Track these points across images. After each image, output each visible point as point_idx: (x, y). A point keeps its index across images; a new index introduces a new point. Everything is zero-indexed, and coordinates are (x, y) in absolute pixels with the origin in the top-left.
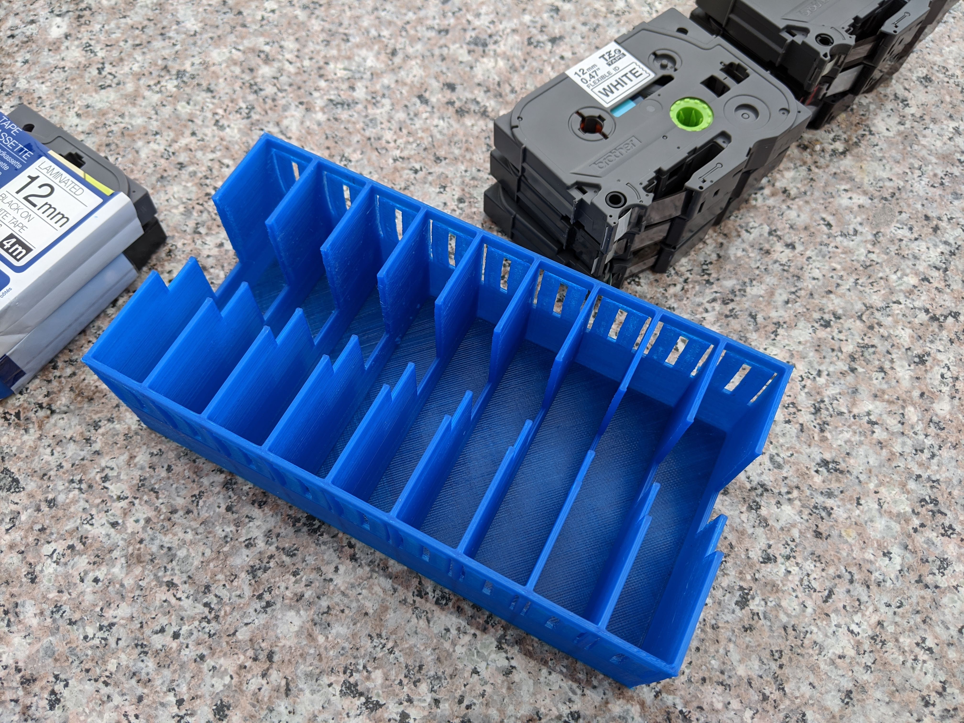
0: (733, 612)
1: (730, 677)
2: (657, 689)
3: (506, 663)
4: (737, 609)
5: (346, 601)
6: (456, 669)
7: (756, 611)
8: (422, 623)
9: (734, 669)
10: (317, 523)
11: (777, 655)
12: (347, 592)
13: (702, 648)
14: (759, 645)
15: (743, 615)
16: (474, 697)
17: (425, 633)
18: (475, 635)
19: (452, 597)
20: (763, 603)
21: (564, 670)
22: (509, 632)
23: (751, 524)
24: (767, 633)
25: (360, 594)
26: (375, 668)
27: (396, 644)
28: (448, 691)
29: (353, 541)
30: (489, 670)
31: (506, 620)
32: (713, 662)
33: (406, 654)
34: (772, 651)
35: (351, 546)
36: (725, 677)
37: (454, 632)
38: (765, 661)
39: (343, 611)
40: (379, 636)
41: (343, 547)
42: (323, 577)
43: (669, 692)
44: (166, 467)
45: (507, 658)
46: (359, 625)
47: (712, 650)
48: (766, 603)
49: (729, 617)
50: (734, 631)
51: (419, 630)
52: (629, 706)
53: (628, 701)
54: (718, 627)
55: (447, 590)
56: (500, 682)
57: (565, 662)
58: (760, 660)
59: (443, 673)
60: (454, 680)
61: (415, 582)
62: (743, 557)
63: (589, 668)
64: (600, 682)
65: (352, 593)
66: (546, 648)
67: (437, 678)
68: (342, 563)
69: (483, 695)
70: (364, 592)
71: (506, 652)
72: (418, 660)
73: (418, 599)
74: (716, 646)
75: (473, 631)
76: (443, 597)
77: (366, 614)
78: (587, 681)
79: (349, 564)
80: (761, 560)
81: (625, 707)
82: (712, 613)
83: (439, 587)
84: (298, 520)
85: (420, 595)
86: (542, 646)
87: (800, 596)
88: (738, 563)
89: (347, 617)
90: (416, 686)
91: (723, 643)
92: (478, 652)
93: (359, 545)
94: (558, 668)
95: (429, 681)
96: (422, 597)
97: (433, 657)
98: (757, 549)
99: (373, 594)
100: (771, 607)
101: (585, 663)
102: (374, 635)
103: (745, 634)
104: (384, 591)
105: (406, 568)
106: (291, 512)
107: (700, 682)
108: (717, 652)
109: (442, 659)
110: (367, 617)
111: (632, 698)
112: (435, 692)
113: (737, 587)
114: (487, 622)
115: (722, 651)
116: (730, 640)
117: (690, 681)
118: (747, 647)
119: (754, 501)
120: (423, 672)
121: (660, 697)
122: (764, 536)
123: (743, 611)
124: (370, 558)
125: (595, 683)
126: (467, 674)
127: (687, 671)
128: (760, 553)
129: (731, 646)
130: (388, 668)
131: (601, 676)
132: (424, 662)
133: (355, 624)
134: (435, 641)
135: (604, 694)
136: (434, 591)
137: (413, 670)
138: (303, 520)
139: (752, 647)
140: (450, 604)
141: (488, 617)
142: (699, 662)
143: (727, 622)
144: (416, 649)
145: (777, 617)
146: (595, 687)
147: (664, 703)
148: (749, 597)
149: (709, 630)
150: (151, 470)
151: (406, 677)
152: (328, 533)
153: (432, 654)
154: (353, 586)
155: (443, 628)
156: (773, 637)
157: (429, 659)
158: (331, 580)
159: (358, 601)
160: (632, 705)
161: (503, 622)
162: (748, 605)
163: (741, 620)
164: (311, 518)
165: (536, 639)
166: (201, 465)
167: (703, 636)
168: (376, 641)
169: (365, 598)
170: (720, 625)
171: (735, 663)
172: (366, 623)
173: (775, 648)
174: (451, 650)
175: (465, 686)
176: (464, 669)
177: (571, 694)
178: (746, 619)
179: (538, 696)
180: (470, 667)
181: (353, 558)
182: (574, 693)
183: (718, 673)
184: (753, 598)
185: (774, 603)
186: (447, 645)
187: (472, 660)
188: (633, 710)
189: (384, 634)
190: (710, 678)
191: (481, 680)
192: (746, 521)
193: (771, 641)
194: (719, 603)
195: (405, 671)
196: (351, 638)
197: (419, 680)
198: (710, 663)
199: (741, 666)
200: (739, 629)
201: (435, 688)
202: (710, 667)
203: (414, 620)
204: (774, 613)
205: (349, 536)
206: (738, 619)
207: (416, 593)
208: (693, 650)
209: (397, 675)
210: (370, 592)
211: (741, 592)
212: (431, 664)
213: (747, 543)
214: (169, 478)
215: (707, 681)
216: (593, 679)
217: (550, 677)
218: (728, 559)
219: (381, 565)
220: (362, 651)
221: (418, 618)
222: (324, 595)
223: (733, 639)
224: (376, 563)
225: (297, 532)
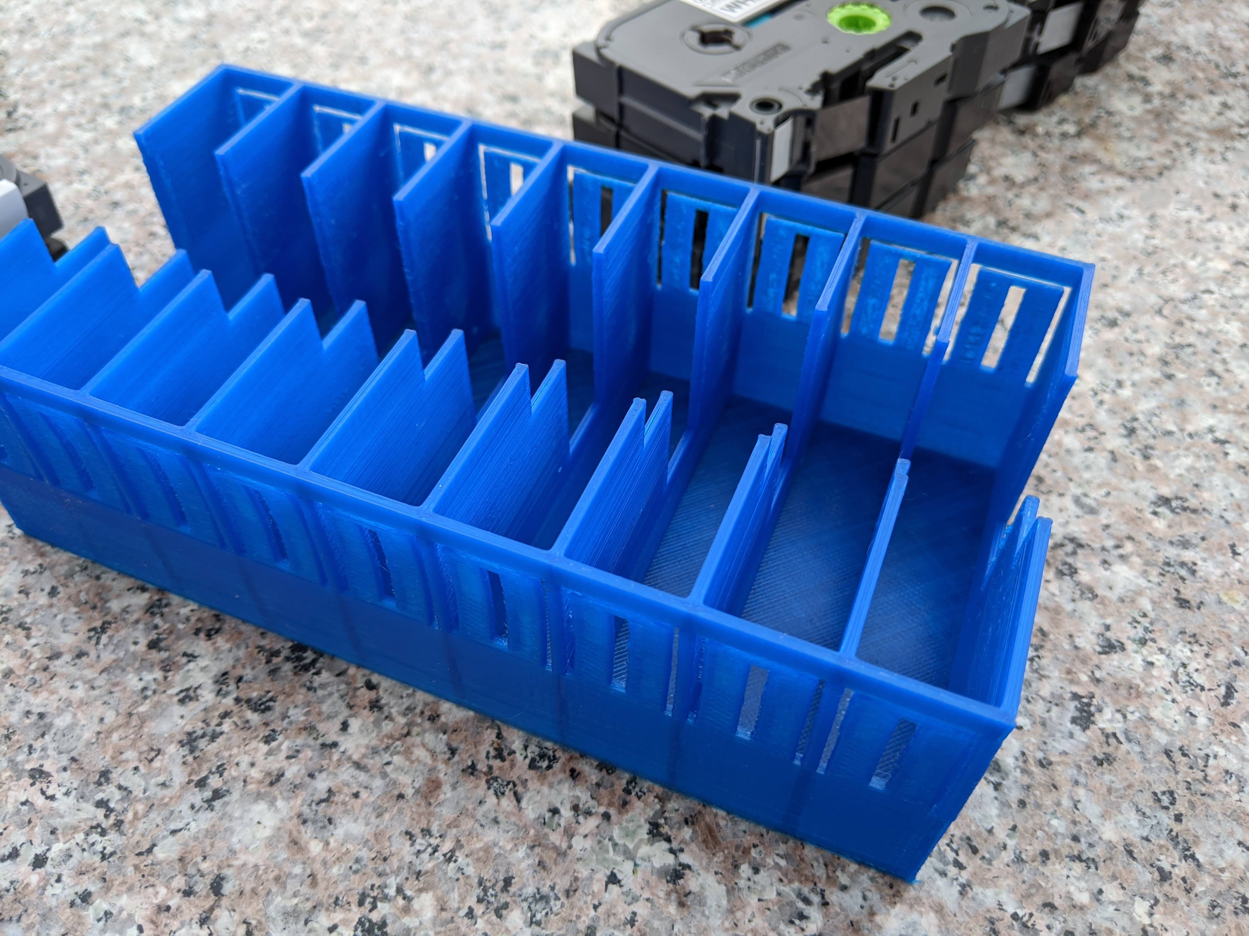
0: (1071, 735)
1: (1091, 845)
2: (962, 880)
3: (670, 860)
4: (1077, 730)
5: (362, 777)
6: (576, 879)
7: (1110, 730)
8: (507, 803)
9: (1095, 830)
10: (309, 656)
11: (1165, 800)
12: (365, 761)
13: (1030, 800)
14: (1130, 786)
15: (1090, 738)
16: (615, 927)
17: (513, 819)
18: (606, 816)
19: (559, 754)
20: (1119, 716)
21: (783, 863)
22: (671, 805)
23: (1069, 595)
24: (1138, 766)
25: (388, 763)
26: (420, 891)
27: (459, 844)
28: (564, 920)
29: (375, 678)
30: (639, 874)
31: (662, 784)
32: (1055, 822)
33: (478, 860)
34: (1155, 794)
35: (370, 686)
36: (1083, 846)
37: (566, 813)
38: (1148, 812)
39: (356, 795)
40: (426, 832)
41: (357, 689)
42: (320, 741)
43: (984, 883)
44: (48, 589)
45: (672, 851)
46: (387, 816)
47: (1048, 801)
48: (1125, 717)
49: (1066, 745)
50: (1079, 767)
51: (501, 818)
52: (915, 916)
53: (911, 906)
54: (1050, 763)
55: (549, 744)
56: (662, 895)
57: (782, 848)
58: (1138, 810)
59: (553, 888)
60: (574, 899)
61: (490, 735)
62: (1067, 647)
63: (828, 854)
64: (853, 877)
65: (375, 763)
66: (743, 825)
67: (541, 898)
68: (354, 716)
69: (632, 922)
70: (396, 759)
71: (668, 840)
72: (502, 869)
73: (496, 763)
74: (1054, 794)
75: (602, 810)
76: (542, 756)
77: (401, 796)
78: (828, 877)
79: (367, 716)
80: (1099, 649)
81: (909, 919)
82: (1033, 740)
83: (535, 740)
84: (276, 653)
85: (500, 755)
86: (735, 823)
87: (1179, 698)
88: (1061, 657)
89: (364, 805)
90: (500, 916)
91: (1065, 788)
92: (615, 845)
93: (385, 683)
94: (770, 861)
95: (525, 905)
96: (503, 760)
97: (530, 861)
98: (1088, 634)
99: (412, 762)
100: (1135, 722)
101: (820, 845)
102: (416, 831)
103: (1100, 769)
104: (433, 754)
105: (471, 713)
106: (264, 642)
107: (1039, 859)
108: (1058, 804)
109: (549, 863)
110: (402, 803)
111: (918, 901)
112: (538, 923)
113: (1068, 696)
114: (628, 792)
115: (1066, 803)
116: (1077, 783)
117: (1019, 860)
118: (1109, 791)
119: (1065, 563)
120: (512, 889)
121: (970, 894)
122: (1094, 613)
123: (1088, 732)
124: (406, 702)
125: (844, 879)
126: (598, 886)
127: (1011, 843)
128: (1093, 639)
129: (1081, 793)
130: (445, 887)
131: (853, 867)
132: (513, 871)
133: (379, 815)
134: (532, 832)
135: (865, 898)
136: (526, 748)
137: (493, 887)
138: (285, 653)
139: (1117, 790)
140: (557, 766)
141: (629, 783)
142: (1030, 824)
143: (1065, 753)
144: (496, 850)
145: (1148, 736)
146: (844, 888)
147: (981, 904)
148: (1092, 709)
149: (1035, 769)
150: (22, 595)
151: (480, 901)
152: (330, 669)
153: (528, 856)
154: (375, 751)
155: (546, 807)
156: (1151, 769)
157: (523, 865)
158: (335, 745)
159: (384, 775)
160: (921, 914)
161: (658, 789)
162: (1093, 723)
163: (1088, 747)
164: (298, 648)
165: (722, 813)
166: (109, 582)
167: (1026, 780)
168: (421, 843)
169: (399, 769)
170: (1053, 759)
171: (1095, 821)
172: (400, 812)
173: (1160, 788)
174: (564, 846)
175: (595, 907)
176: (590, 878)
177: (801, 905)
178: (1096, 745)
179: (739, 914)
180: (603, 873)
181: (375, 705)
182: (807, 901)
183: (1068, 841)
184: (1100, 710)
185: (1137, 715)
186: (556, 838)
187: (605, 859)
188: (924, 921)
189: (435, 829)
190: (1056, 852)
191: (626, 894)
192: (1057, 592)
193: (1151, 777)
194: (1044, 724)
195: (479, 891)
196: (373, 841)
197: (506, 906)
198: (1049, 824)
199: (1107, 823)
200: (1088, 763)
201: (538, 916)
202: (1051, 832)
203: (491, 800)
204: (1142, 730)
205: (367, 672)
206: (1082, 747)
207: (493, 753)
208: (1014, 806)
209: (463, 900)
210: (408, 759)
211: (1076, 703)
212: (528, 873)
213: (1068, 626)
214: (51, 606)
215: (1052, 857)
216: (839, 873)
217: (757, 878)
218: (1041, 653)
219: (427, 713)
220: (395, 863)
221: (499, 794)
222: (321, 771)
223: (1082, 780)
224: (418, 710)
225: (273, 672)
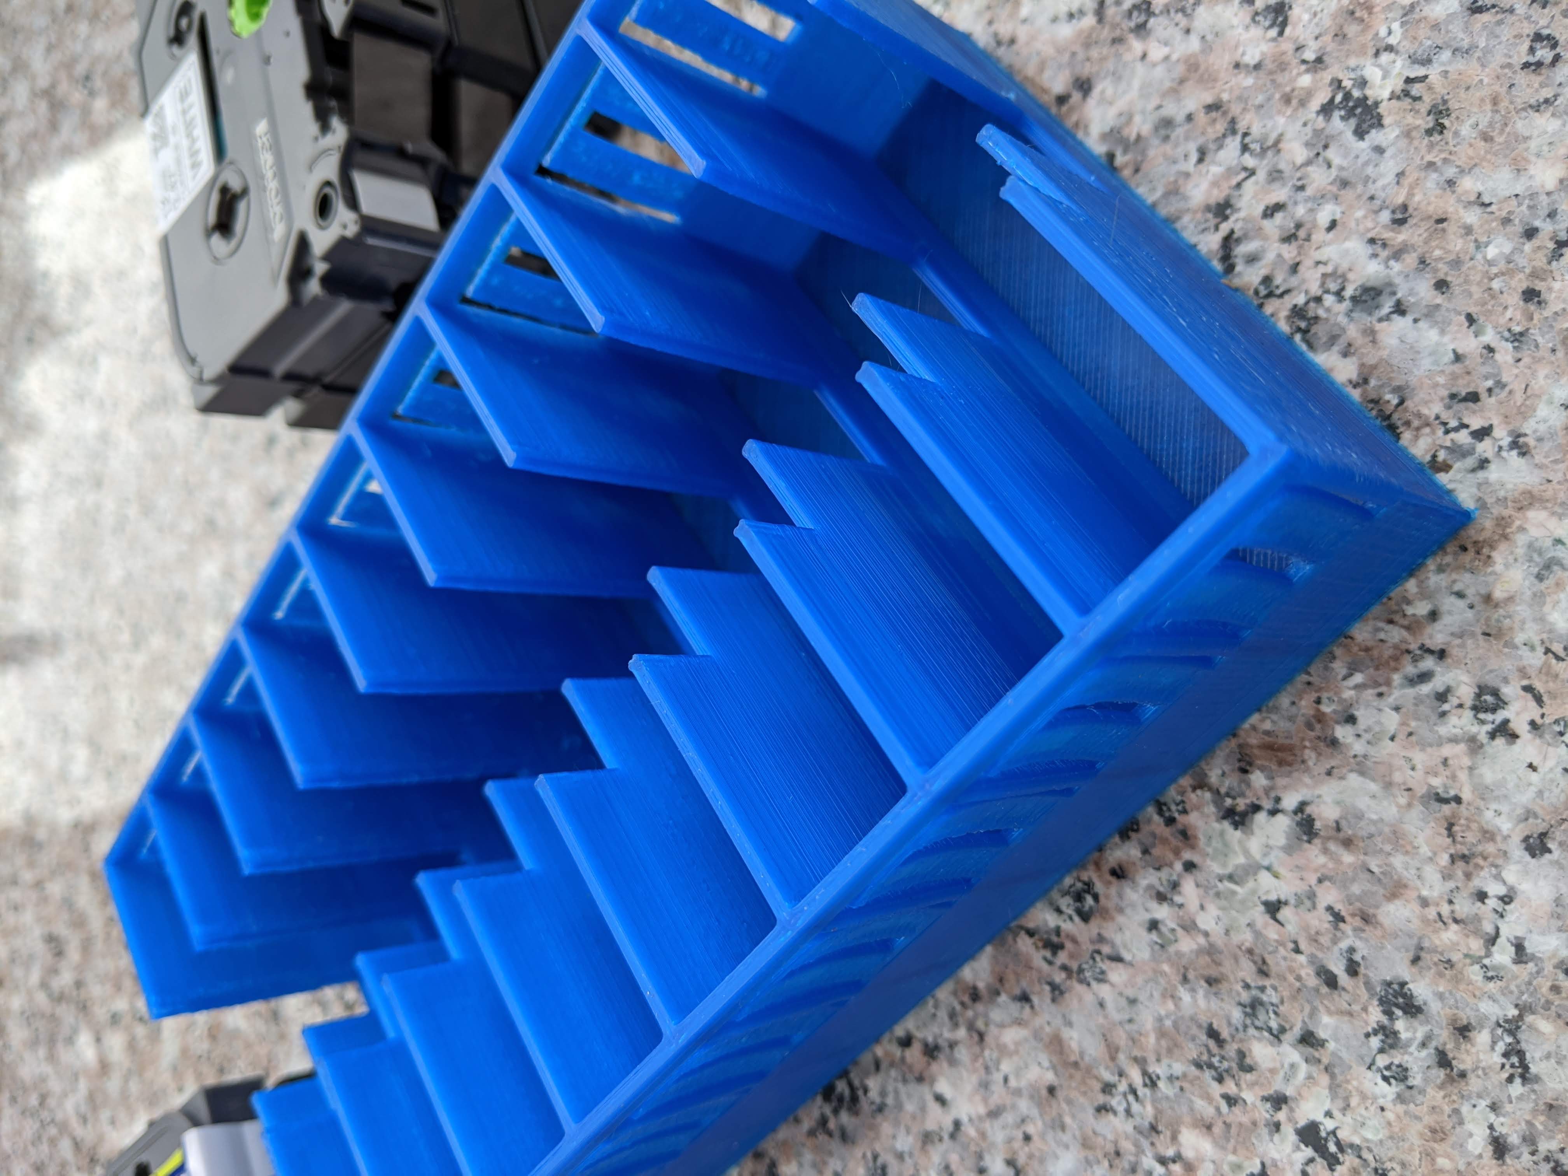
0: (1379, 150)
1: (1552, 215)
2: (1506, 441)
3: (1283, 822)
4: (1375, 137)
5: (1009, 1118)
6: (1250, 952)
7: (1399, 85)
8: (1117, 975)
10: (841, 1086)
11: (1544, 54)
12: (992, 1106)
13: (1443, 270)
14: (1495, 101)
15: (1397, 123)
16: (1335, 941)
17: (1140, 980)
18: (1190, 866)
19: (1085, 877)
20: (1385, 57)
21: (1358, 678)
22: (1214, 777)
23: (1178, 35)
24: (1469, 68)
25: (1006, 1080)
26: (1174, 1138)
27: (1141, 1062)
28: (1294, 998)
29: (899, 1031)
30: (1282, 871)
31: (1183, 772)
32: (1492, 252)
33: (1170, 1051)
34: (1526, 66)
35: (906, 1042)
36: (1546, 228)
37: (1162, 912)
38: (1547, 93)
39: (1027, 1138)
40: (1108, 1088)
41: (903, 1059)
42: (946, 1137)
43: (1526, 411)
45: (1273, 812)
46: (1068, 1120)
47: (1457, 244)
48: (1390, 48)
49: (1389, 167)
50: (1431, 165)
51: (1130, 993)
52: (1521, 540)
53: (1505, 537)
54: (1405, 207)
55: (1068, 881)
56: (1322, 859)
57: (1339, 667)
58: (1537, 108)
59: (1247, 986)
60: (1274, 969)
61: (1025, 944)
62: (1249, 81)
63: (1376, 609)
64: (1425, 594)
65: (998, 1094)
66: (1284, 700)
67: (1253, 1007)
68: (932, 1081)
69: (1338, 918)
70: (1006, 1067)
71: (1256, 808)
72: (1194, 1030)
73: (1062, 957)
74: (1451, 228)
75: (1178, 866)
76: (1079, 898)
77: (1051, 1090)
78: (1408, 628)
79: (940, 1067)
80: (1273, 32)
81: (1520, 551)
82: (1360, 214)
83: (1055, 894)
84: (823, 1122)
85: (1055, 948)
86: (1276, 709)
88: (1260, 99)
89: (1043, 1136)
90: (1250, 1069)
91: (1450, 205)
92: (1231, 878)
93: (909, 1024)
94: (1348, 694)
95: (1252, 1031)
96: (1061, 947)
97: (1201, 993)
98: (1245, 36)
99: (1016, 1052)
100: (1405, 36)
101: (1359, 613)
102: (1101, 1099)
103: (1448, 134)
104: (1019, 1022)
105: (989, 949)
106: (807, 1124)
107: (1532, 307)
108: (1468, 230)
109: (1213, 972)
110: (1060, 1094)
111: (1502, 523)
112: (1283, 1030)
113: (1320, 121)
114: (1170, 821)
115: (1472, 217)
116: (1451, 183)
117: (1518, 338)
120: (1225, 1034)
121: (1531, 441)
122: (1219, 9)
123: (1386, 121)
124: (943, 1014)
125: (1421, 609)
126: (1272, 932)
127: (1489, 337)
128: (1256, 32)
129: (1468, 185)
130: (1185, 1109)
131: (1411, 586)
132: (1204, 1020)
133: (1063, 1128)
134: (1166, 967)
135: (1460, 595)
136: (1059, 911)
137: (1211, 1054)
138: (828, 1110)
140: (1099, 887)
141: (1160, 813)
142: (1477, 292)
143: (1400, 175)
144: (1168, 1023)
145: (1436, 26)
146: (1434, 615)
147: (1553, 435)
148: (1356, 93)
149: (1401, 236)
151: (1220, 1080)
152: (867, 1074)
153: (1193, 990)
154: (985, 1085)
155: (1144, 933)
157: (1202, 1002)
158: (957, 1124)
159: (1018, 1092)
160: (1522, 529)
161: (1185, 781)
162: (1377, 104)
163: (1407, 134)
164: (828, 1093)
165: (1255, 719)
167: (1411, 259)
168: (1116, 1102)
169: (1018, 1074)
170: (1400, 200)
171: (1519, 189)
172: (1069, 1102)
174: (1201, 940)
175: (1297, 951)
176: (1258, 934)
177: (1425, 689)
178: (1410, 119)
179: (1397, 777)
180: (1259, 915)
181: (931, 1051)
182: (1424, 677)
183: (1528, 247)
184: (1363, 83)
185: (1396, 26)
186: (1187, 945)
187: (1243, 902)
188: (1534, 532)
189: (1108, 1076)
190: (1535, 274)
191: (1299, 903)
192: (1165, 51)
193: (1498, 59)
194: (1344, 184)
195: (1208, 1075)
196: (1090, 1155)
197: (1242, 1055)
198: (1490, 263)
199: (1532, 171)
200: (1431, 146)
201: (1274, 1024)
202: (1502, 265)
203: (1104, 991)
204: (1423, 32)
205: (887, 1036)
206: (1403, 143)
207: (1048, 954)
208: (1439, 300)
209: (1209, 1098)
210: (1010, 1055)
211: (1337, 114)
212: (1215, 1004)
213: (1221, 61)
215: (1539, 286)
216: (1410, 611)
217: (1362, 723)
218: (1241, 126)
219: (966, 999)
220: (1127, 1146)
221: (1101, 978)
222: (980, 1156)
223: (1450, 172)
224: (958, 1007)
225: (845, 1137)
